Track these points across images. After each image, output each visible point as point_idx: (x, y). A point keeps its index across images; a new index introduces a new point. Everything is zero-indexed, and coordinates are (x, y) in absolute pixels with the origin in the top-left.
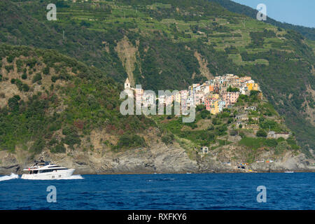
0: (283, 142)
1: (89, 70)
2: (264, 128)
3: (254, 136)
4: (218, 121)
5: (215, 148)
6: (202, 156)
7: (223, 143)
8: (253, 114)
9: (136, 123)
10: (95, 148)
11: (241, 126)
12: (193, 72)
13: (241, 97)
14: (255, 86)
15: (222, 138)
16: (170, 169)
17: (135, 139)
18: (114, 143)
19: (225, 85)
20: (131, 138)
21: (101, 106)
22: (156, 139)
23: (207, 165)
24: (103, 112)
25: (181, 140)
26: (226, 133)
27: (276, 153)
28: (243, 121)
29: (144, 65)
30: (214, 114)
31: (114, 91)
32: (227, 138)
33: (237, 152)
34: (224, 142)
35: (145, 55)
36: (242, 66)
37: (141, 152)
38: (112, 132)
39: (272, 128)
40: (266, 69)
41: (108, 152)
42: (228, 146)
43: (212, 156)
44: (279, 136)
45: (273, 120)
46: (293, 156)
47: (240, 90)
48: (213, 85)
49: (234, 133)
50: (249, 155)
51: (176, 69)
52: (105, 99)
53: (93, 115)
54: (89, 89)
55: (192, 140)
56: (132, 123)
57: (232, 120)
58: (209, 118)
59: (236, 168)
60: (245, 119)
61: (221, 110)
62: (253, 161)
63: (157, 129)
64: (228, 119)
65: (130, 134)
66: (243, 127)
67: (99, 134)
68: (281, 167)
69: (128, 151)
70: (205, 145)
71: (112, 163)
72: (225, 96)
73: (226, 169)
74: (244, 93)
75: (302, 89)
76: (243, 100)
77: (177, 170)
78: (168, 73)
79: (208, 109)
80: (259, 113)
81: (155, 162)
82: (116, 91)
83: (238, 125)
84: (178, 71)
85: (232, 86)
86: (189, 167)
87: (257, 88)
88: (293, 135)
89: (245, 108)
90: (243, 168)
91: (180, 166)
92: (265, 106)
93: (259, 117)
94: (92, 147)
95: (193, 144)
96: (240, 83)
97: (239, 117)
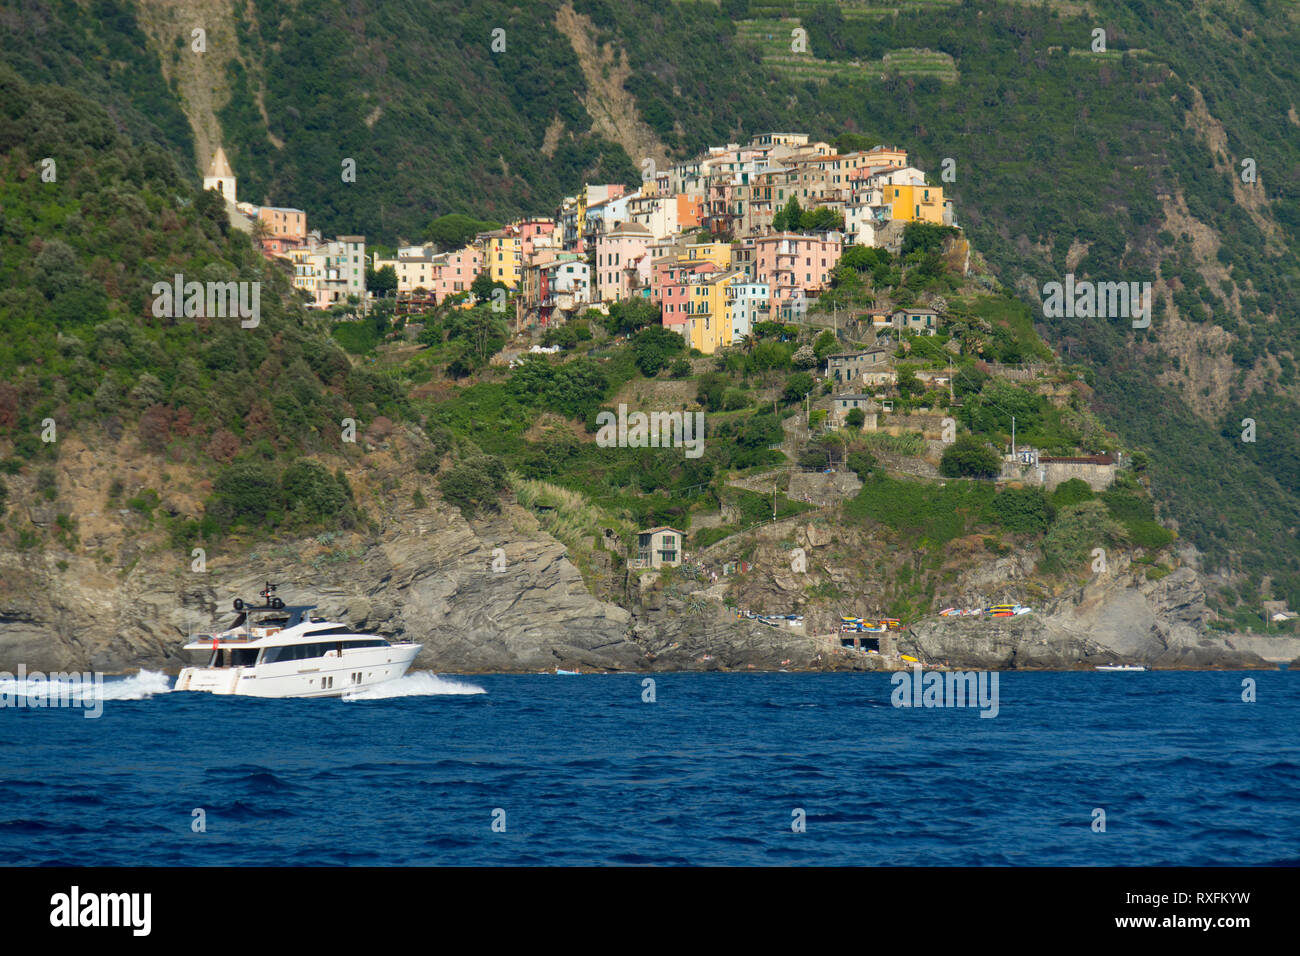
0: (1084, 505)
1: (40, 110)
2: (983, 429)
3: (927, 472)
4: (731, 391)
5: (720, 534)
6: (645, 581)
7: (761, 510)
8: (921, 351)
9: (306, 396)
10: (85, 532)
11: (855, 420)
12: (548, 117)
13: (856, 260)
14: (927, 202)
15: (757, 483)
16: (489, 650)
17: (297, 485)
18: (189, 505)
19: (763, 193)
20: (279, 479)
21: (114, 305)
22: (410, 483)
23: (672, 626)
24: (122, 337)
25: (535, 489)
26: (776, 459)
27: (1049, 566)
28: (869, 393)
29: (278, 73)
30: (708, 348)
31: (177, 219)
32: (783, 482)
33: (836, 561)
34: (766, 501)
35: (285, 22)
36: (810, 87)
37: (331, 558)
38: (176, 444)
39: (1025, 432)
40: (945, 102)
41: (154, 552)
42: (790, 525)
43: (705, 582)
44: (1062, 472)
45: (1033, 387)
46: (1136, 584)
47: (850, 219)
48: (695, 191)
49: (819, 458)
50: (904, 574)
51: (455, 97)
52: (131, 265)
53: (67, 352)
54: (42, 210)
55: (591, 491)
56: (279, 394)
57: (810, 387)
58: (681, 373)
59: (829, 644)
60: (879, 379)
61: (746, 329)
62: (926, 610)
63: (416, 433)
64: (784, 379)
65: (268, 456)
66: (871, 425)
67: (102, 455)
68: (1072, 642)
69: (264, 550)
70: (662, 518)
71: (177, 614)
72: (766, 254)
73: (779, 652)
74: (867, 237)
75: (1139, 218)
76: (866, 278)
77: (524, 656)
78: (415, 120)
79: (673, 324)
80: (954, 346)
81: (408, 611)
82: (188, 223)
83: (840, 412)
84: (468, 112)
85: (802, 202)
86: (587, 636)
87: (939, 212)
88: (1138, 466)
89: (880, 323)
90: (871, 644)
91: (536, 634)
92: (985, 308)
93: (951, 370)
94: (64, 525)
95: (594, 513)
96: (844, 186)
97: (845, 367)
